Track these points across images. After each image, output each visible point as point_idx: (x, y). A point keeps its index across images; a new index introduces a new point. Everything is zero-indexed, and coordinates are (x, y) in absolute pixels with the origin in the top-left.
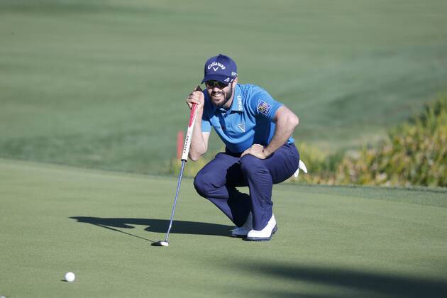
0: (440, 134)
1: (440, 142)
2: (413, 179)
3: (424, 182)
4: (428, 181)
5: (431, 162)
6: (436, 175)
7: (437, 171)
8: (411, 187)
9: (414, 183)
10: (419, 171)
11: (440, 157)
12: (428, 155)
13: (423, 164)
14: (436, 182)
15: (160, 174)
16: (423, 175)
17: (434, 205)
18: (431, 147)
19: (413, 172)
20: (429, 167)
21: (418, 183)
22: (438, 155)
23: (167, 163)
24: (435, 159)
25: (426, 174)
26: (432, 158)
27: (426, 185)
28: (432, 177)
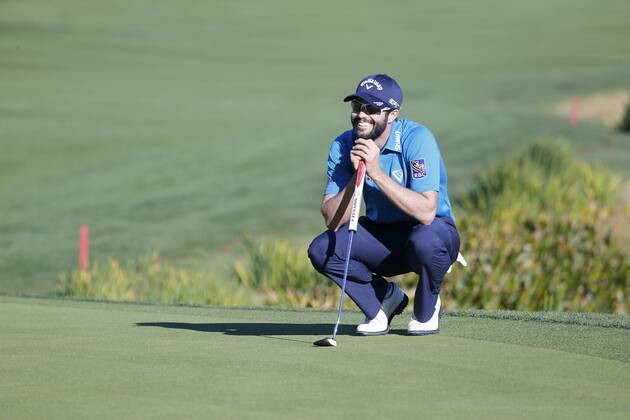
0: (501, 223)
1: (501, 235)
2: (460, 296)
3: (478, 302)
4: (484, 300)
5: (488, 269)
6: (496, 289)
7: (497, 283)
8: (456, 311)
9: (462, 302)
10: (469, 283)
11: (503, 261)
12: (483, 257)
13: (475, 271)
14: (496, 300)
15: (49, 296)
16: (476, 290)
17: (492, 340)
18: (487, 245)
19: (460, 286)
20: (485, 276)
21: (468, 303)
22: (499, 257)
23: (62, 277)
24: (494, 264)
25: (481, 287)
26: (488, 261)
27: (481, 307)
28: (490, 293)
